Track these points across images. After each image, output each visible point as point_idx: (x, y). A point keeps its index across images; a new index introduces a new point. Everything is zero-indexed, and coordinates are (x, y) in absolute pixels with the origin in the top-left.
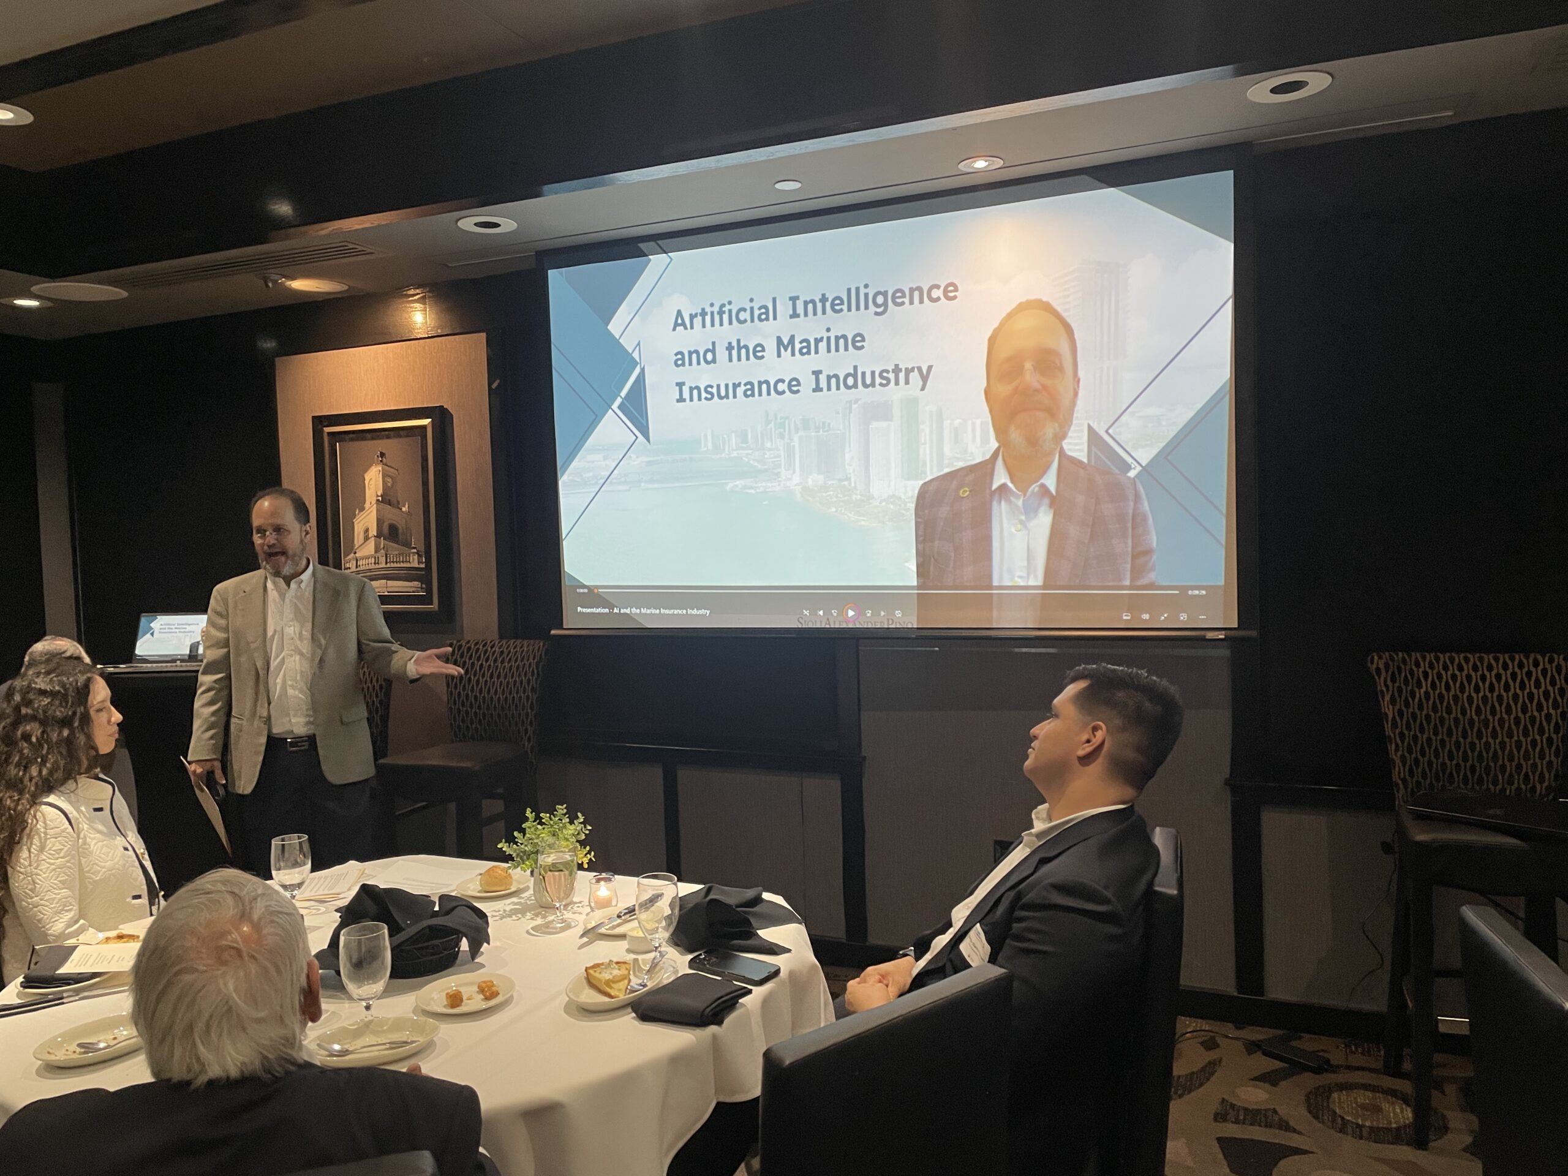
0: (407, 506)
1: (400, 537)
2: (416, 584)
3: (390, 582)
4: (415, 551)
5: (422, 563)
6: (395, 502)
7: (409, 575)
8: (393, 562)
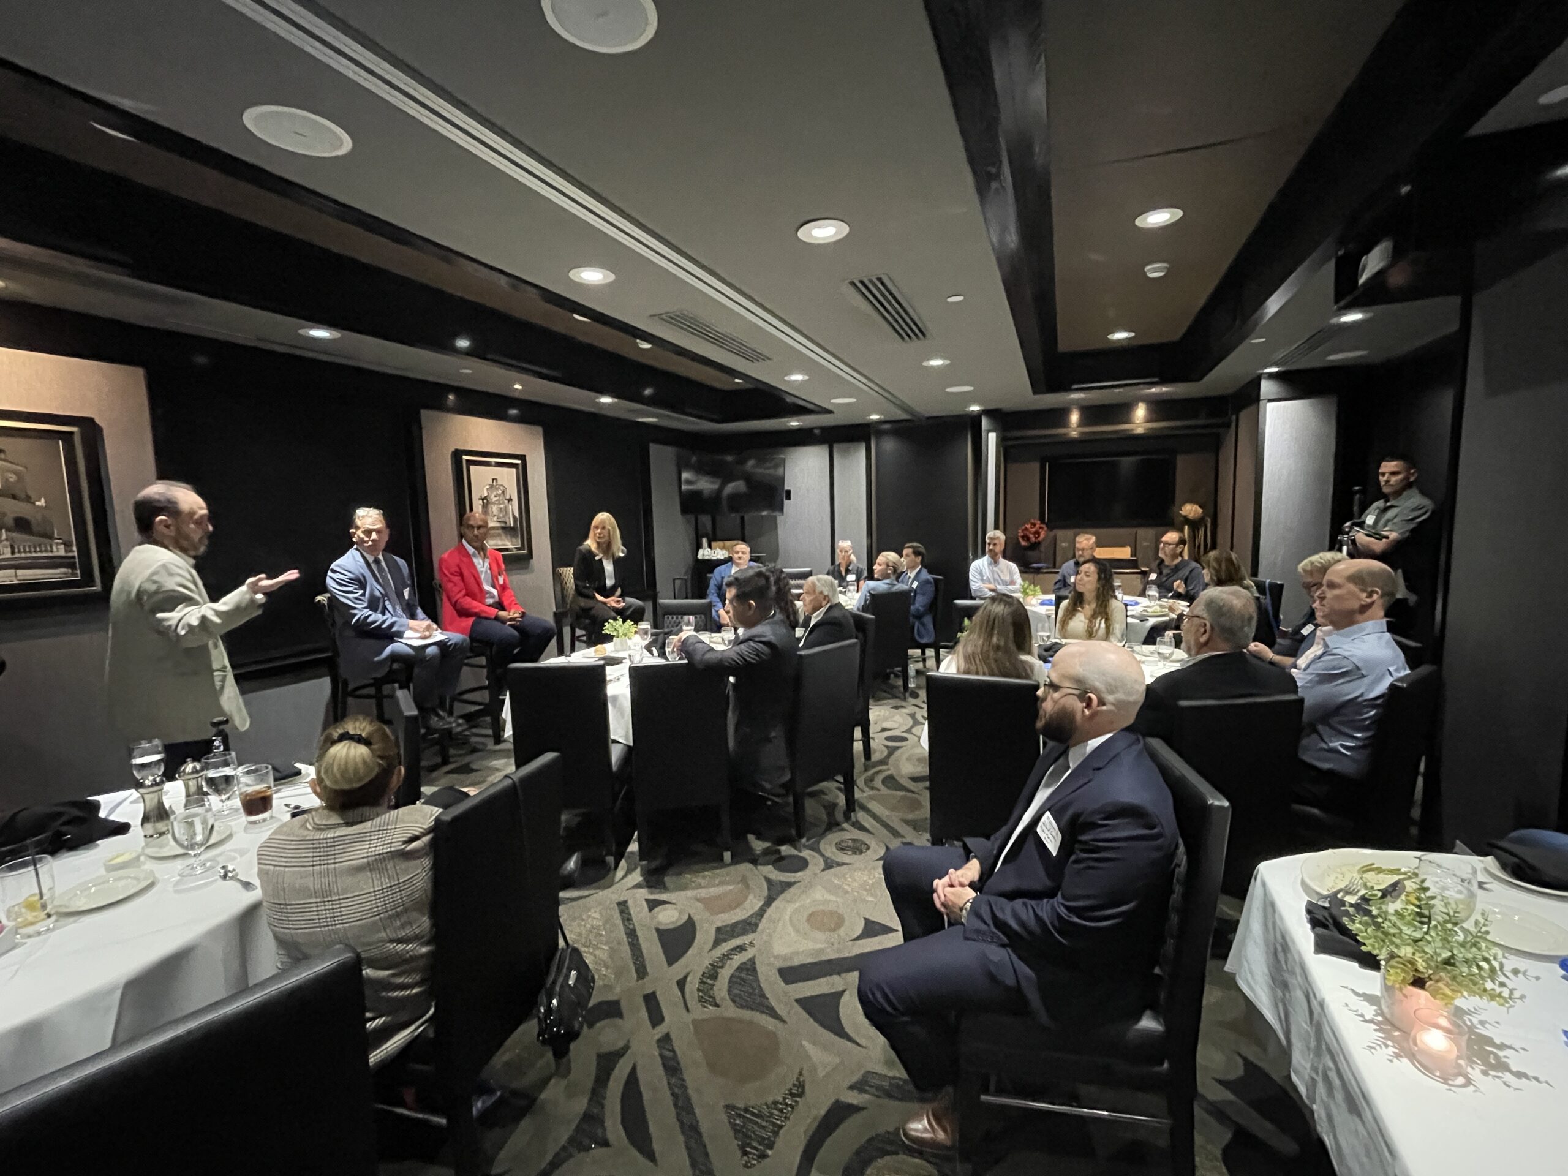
0: (43, 499)
1: (35, 528)
2: (63, 570)
3: (20, 572)
4: (60, 541)
5: (72, 551)
6: (23, 496)
7: (54, 563)
8: (25, 552)
